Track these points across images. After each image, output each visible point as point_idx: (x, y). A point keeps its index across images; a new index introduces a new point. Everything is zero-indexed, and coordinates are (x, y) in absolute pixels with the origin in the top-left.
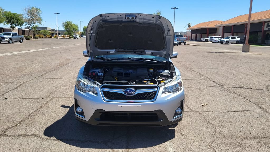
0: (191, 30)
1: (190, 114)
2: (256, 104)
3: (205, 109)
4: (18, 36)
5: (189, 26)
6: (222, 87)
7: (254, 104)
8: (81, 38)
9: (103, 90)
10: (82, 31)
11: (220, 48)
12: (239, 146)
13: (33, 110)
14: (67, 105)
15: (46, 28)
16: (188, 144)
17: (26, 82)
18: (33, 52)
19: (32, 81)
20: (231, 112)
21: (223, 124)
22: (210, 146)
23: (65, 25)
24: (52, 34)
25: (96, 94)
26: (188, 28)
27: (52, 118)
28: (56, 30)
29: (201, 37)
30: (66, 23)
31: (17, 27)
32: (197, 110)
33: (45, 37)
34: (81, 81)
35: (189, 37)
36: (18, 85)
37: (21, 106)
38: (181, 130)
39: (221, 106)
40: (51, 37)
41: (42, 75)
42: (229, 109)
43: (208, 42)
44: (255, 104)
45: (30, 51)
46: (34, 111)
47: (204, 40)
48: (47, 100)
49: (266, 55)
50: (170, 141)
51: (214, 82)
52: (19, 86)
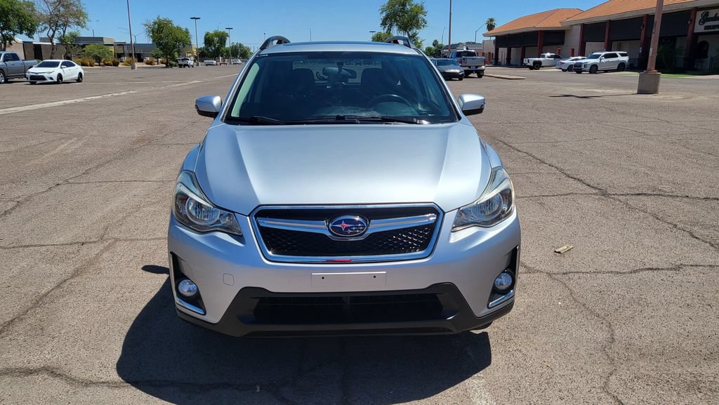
0: (496, 36)
1: (525, 282)
2: (712, 245)
3: (566, 263)
4: (21, 62)
5: (490, 27)
6: (605, 194)
7: (708, 245)
8: (198, 65)
9: (261, 225)
10: (202, 45)
11: (574, 84)
12: (694, 386)
13: (49, 282)
14: (156, 264)
15: (101, 39)
16: (535, 386)
17: (37, 194)
18: (65, 105)
19: (56, 190)
20: (645, 272)
21: (629, 313)
22: (605, 388)
23: (153, 31)
24: (120, 56)
25: (240, 238)
26: (486, 31)
27: (109, 309)
28: (128, 45)
29: (523, 56)
30: (155, 23)
31: (20, 38)
32: (542, 267)
33: (99, 65)
34: (188, 197)
35: (489, 57)
36: (11, 205)
37: (16, 270)
38: (507, 337)
39: (613, 252)
40: (116, 64)
41: (86, 173)
42: (635, 260)
43: (541, 70)
44: (710, 243)
45: (56, 104)
46: (54, 285)
47: (531, 64)
48: (95, 249)
49: (703, 99)
50: (478, 374)
51: (579, 180)
52: (13, 208)
